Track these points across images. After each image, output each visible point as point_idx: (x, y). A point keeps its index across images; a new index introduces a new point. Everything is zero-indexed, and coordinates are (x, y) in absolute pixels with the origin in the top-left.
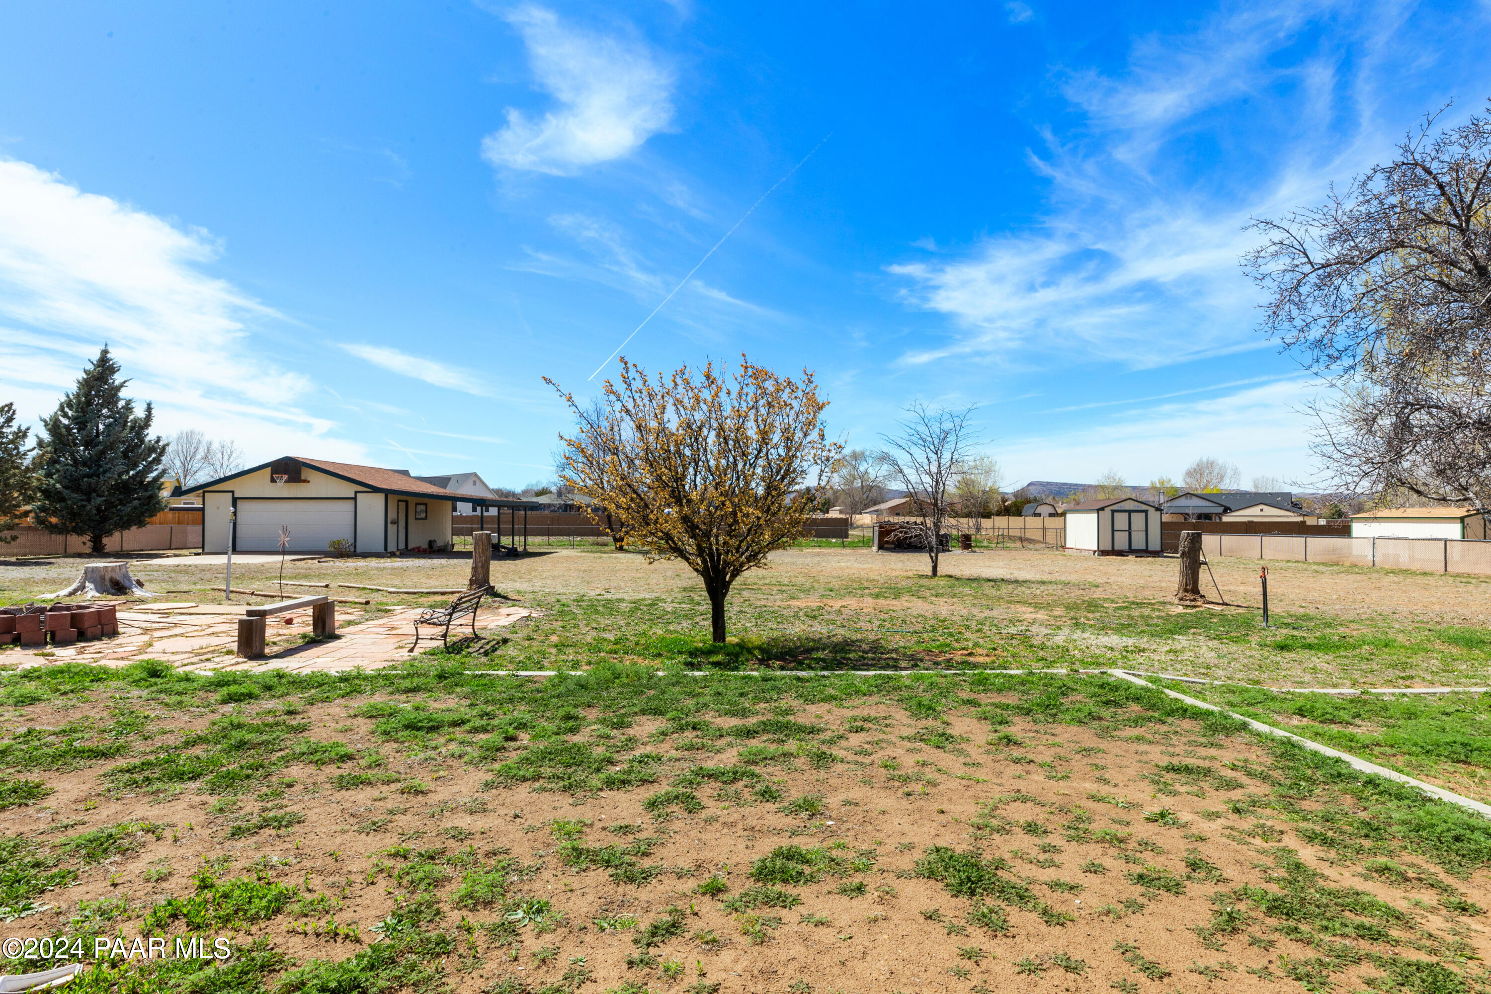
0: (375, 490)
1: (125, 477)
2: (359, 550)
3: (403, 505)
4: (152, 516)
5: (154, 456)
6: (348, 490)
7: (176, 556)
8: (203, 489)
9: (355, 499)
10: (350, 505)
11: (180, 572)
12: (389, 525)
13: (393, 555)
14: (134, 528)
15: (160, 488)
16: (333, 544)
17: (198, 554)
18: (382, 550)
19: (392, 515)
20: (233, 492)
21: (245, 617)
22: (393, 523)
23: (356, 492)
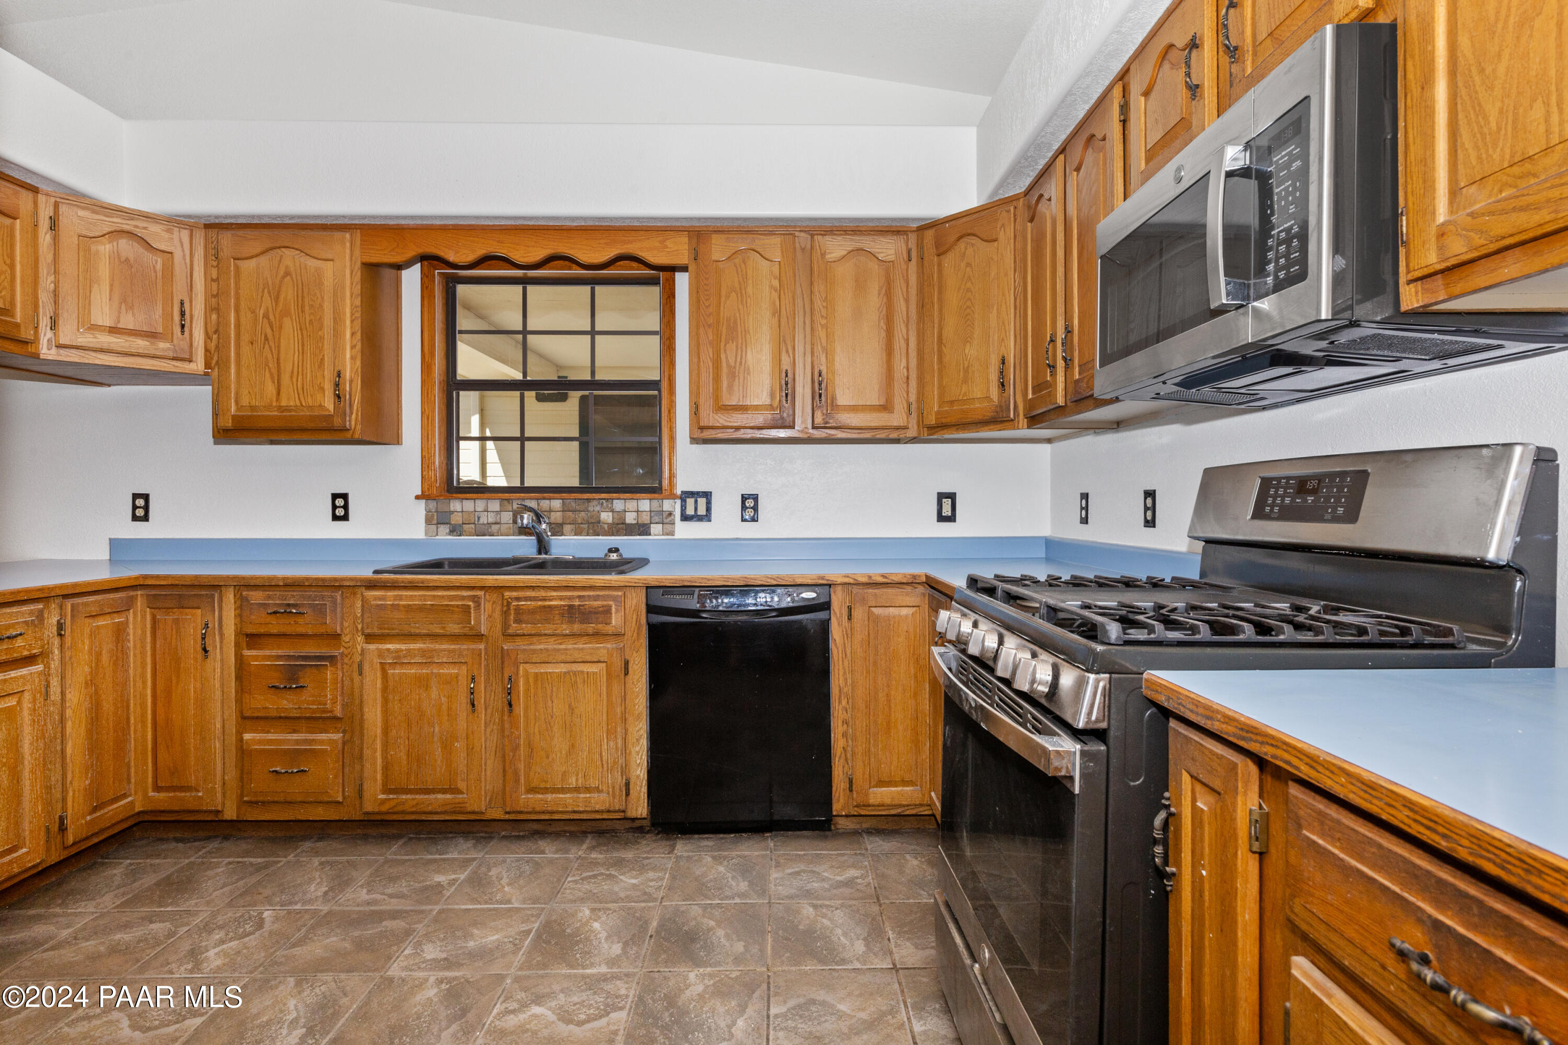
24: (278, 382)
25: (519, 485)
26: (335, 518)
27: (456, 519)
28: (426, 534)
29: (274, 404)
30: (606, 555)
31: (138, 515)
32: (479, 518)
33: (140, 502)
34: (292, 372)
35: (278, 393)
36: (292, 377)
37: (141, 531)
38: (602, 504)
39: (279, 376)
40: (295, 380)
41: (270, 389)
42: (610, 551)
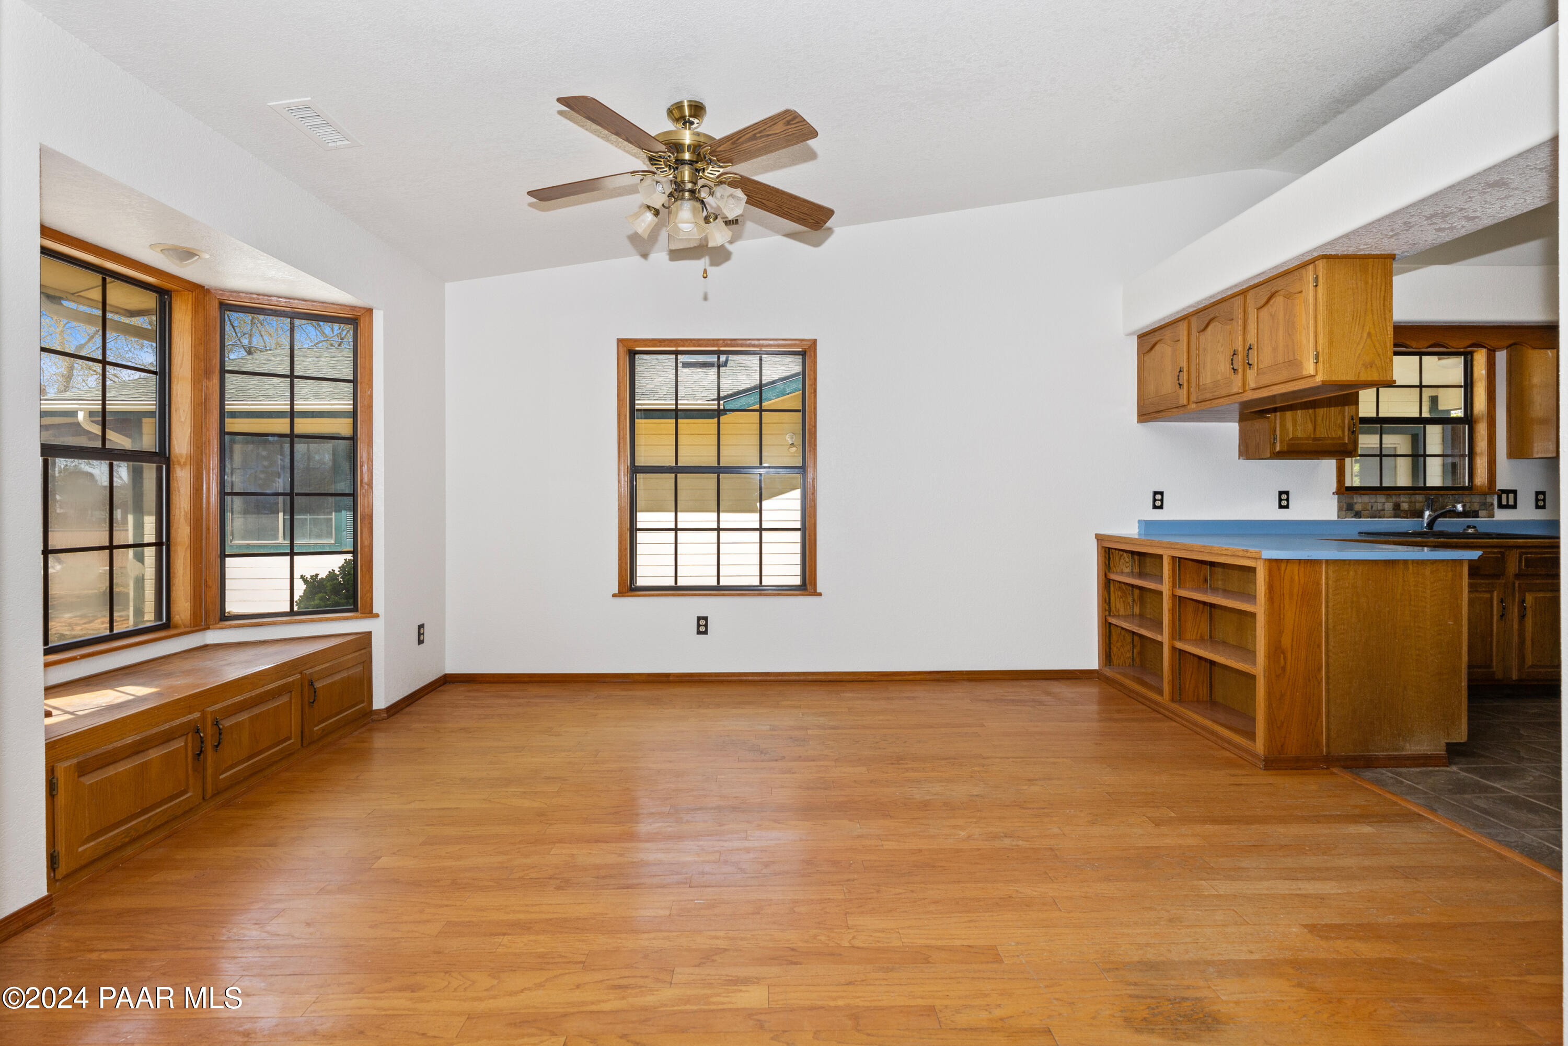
24: (1315, 422)
25: (1379, 485)
26: (1281, 507)
27: (1358, 507)
28: (1338, 517)
29: (1312, 436)
30: (1465, 529)
31: (1157, 505)
32: (1372, 507)
33: (1158, 497)
34: (1323, 416)
35: (1315, 429)
36: (1323, 420)
37: (1158, 515)
38: (1449, 498)
39: (1315, 420)
40: (1324, 422)
41: (1310, 426)
42: (1469, 527)
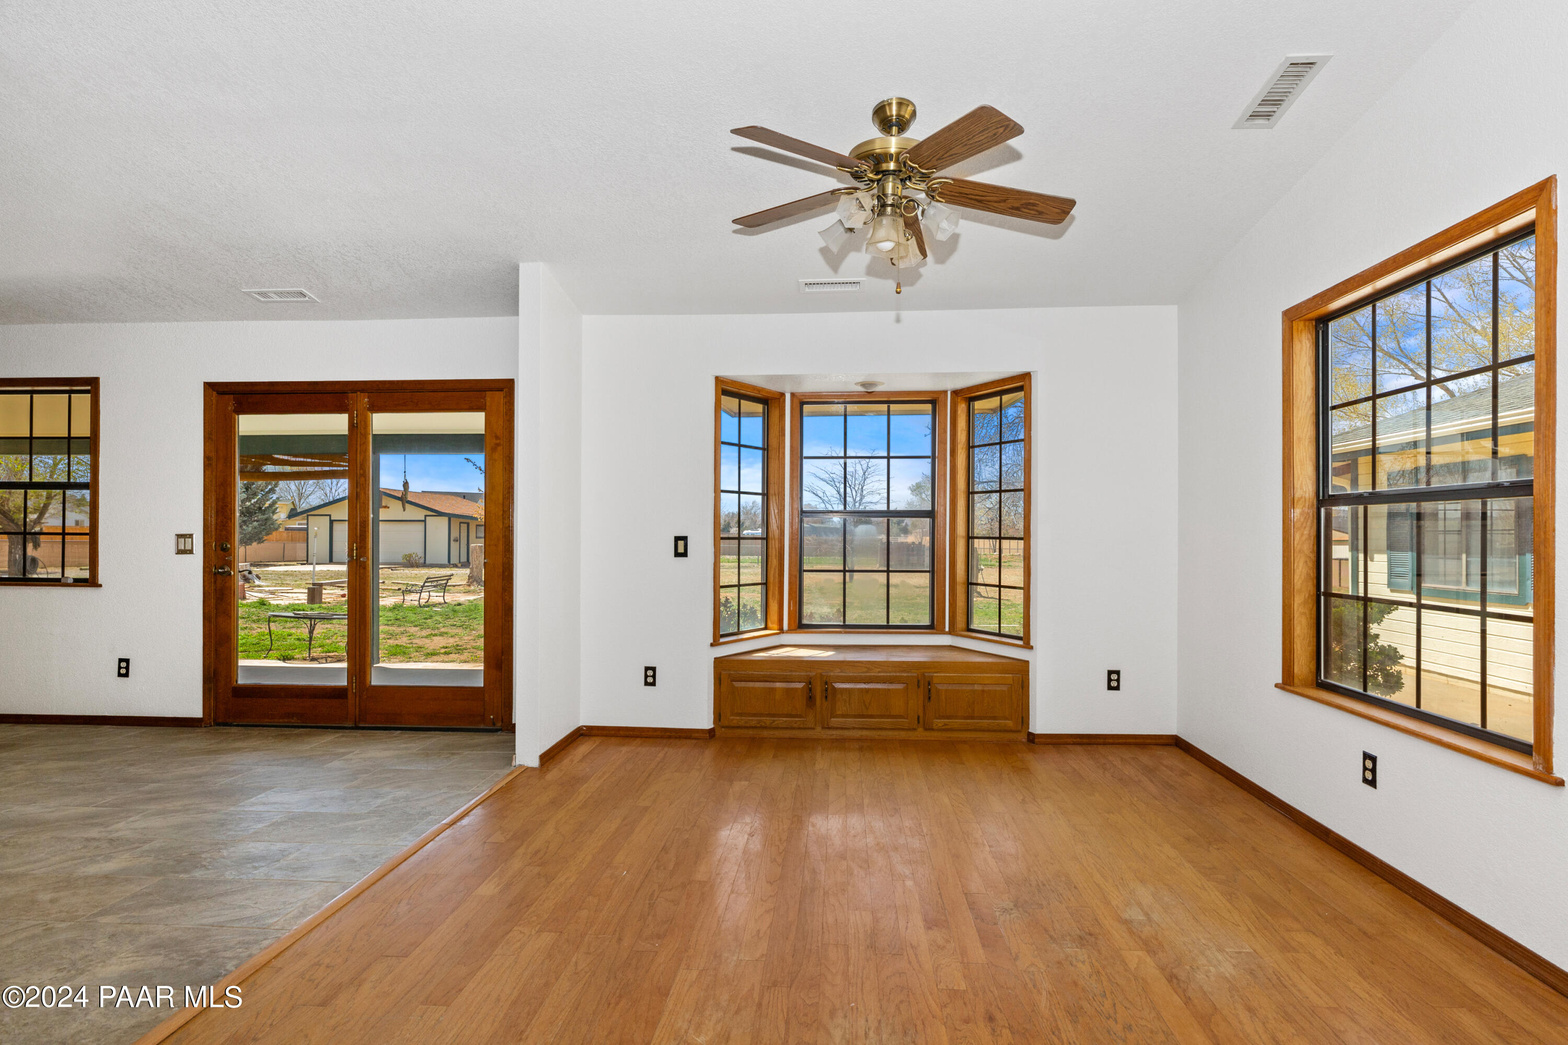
0: (440, 514)
1: (248, 504)
2: (428, 562)
3: (464, 527)
4: (267, 534)
5: (270, 487)
6: (419, 514)
7: (286, 565)
8: (309, 512)
9: (425, 521)
10: (421, 525)
11: (288, 575)
12: (452, 543)
13: (455, 566)
14: (255, 544)
15: (274, 512)
16: (405, 556)
17: (305, 564)
18: (446, 562)
19: (455, 534)
20: (330, 516)
21: (311, 586)
22: (456, 540)
23: (426, 516)
